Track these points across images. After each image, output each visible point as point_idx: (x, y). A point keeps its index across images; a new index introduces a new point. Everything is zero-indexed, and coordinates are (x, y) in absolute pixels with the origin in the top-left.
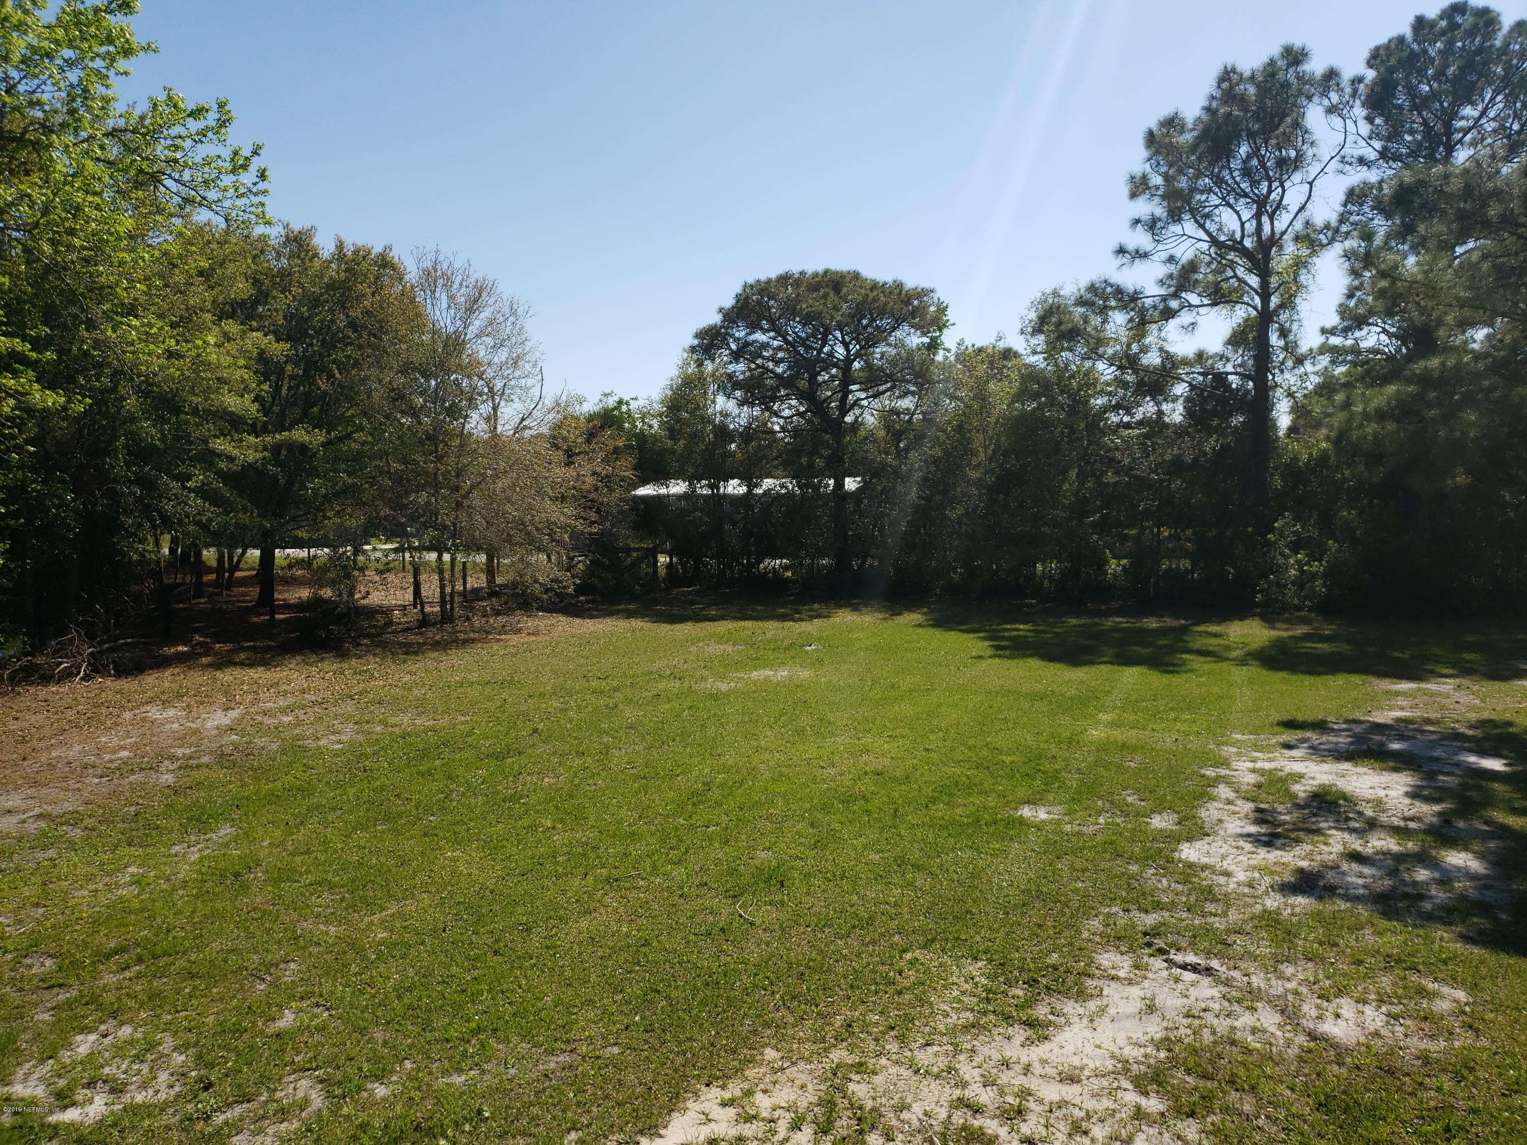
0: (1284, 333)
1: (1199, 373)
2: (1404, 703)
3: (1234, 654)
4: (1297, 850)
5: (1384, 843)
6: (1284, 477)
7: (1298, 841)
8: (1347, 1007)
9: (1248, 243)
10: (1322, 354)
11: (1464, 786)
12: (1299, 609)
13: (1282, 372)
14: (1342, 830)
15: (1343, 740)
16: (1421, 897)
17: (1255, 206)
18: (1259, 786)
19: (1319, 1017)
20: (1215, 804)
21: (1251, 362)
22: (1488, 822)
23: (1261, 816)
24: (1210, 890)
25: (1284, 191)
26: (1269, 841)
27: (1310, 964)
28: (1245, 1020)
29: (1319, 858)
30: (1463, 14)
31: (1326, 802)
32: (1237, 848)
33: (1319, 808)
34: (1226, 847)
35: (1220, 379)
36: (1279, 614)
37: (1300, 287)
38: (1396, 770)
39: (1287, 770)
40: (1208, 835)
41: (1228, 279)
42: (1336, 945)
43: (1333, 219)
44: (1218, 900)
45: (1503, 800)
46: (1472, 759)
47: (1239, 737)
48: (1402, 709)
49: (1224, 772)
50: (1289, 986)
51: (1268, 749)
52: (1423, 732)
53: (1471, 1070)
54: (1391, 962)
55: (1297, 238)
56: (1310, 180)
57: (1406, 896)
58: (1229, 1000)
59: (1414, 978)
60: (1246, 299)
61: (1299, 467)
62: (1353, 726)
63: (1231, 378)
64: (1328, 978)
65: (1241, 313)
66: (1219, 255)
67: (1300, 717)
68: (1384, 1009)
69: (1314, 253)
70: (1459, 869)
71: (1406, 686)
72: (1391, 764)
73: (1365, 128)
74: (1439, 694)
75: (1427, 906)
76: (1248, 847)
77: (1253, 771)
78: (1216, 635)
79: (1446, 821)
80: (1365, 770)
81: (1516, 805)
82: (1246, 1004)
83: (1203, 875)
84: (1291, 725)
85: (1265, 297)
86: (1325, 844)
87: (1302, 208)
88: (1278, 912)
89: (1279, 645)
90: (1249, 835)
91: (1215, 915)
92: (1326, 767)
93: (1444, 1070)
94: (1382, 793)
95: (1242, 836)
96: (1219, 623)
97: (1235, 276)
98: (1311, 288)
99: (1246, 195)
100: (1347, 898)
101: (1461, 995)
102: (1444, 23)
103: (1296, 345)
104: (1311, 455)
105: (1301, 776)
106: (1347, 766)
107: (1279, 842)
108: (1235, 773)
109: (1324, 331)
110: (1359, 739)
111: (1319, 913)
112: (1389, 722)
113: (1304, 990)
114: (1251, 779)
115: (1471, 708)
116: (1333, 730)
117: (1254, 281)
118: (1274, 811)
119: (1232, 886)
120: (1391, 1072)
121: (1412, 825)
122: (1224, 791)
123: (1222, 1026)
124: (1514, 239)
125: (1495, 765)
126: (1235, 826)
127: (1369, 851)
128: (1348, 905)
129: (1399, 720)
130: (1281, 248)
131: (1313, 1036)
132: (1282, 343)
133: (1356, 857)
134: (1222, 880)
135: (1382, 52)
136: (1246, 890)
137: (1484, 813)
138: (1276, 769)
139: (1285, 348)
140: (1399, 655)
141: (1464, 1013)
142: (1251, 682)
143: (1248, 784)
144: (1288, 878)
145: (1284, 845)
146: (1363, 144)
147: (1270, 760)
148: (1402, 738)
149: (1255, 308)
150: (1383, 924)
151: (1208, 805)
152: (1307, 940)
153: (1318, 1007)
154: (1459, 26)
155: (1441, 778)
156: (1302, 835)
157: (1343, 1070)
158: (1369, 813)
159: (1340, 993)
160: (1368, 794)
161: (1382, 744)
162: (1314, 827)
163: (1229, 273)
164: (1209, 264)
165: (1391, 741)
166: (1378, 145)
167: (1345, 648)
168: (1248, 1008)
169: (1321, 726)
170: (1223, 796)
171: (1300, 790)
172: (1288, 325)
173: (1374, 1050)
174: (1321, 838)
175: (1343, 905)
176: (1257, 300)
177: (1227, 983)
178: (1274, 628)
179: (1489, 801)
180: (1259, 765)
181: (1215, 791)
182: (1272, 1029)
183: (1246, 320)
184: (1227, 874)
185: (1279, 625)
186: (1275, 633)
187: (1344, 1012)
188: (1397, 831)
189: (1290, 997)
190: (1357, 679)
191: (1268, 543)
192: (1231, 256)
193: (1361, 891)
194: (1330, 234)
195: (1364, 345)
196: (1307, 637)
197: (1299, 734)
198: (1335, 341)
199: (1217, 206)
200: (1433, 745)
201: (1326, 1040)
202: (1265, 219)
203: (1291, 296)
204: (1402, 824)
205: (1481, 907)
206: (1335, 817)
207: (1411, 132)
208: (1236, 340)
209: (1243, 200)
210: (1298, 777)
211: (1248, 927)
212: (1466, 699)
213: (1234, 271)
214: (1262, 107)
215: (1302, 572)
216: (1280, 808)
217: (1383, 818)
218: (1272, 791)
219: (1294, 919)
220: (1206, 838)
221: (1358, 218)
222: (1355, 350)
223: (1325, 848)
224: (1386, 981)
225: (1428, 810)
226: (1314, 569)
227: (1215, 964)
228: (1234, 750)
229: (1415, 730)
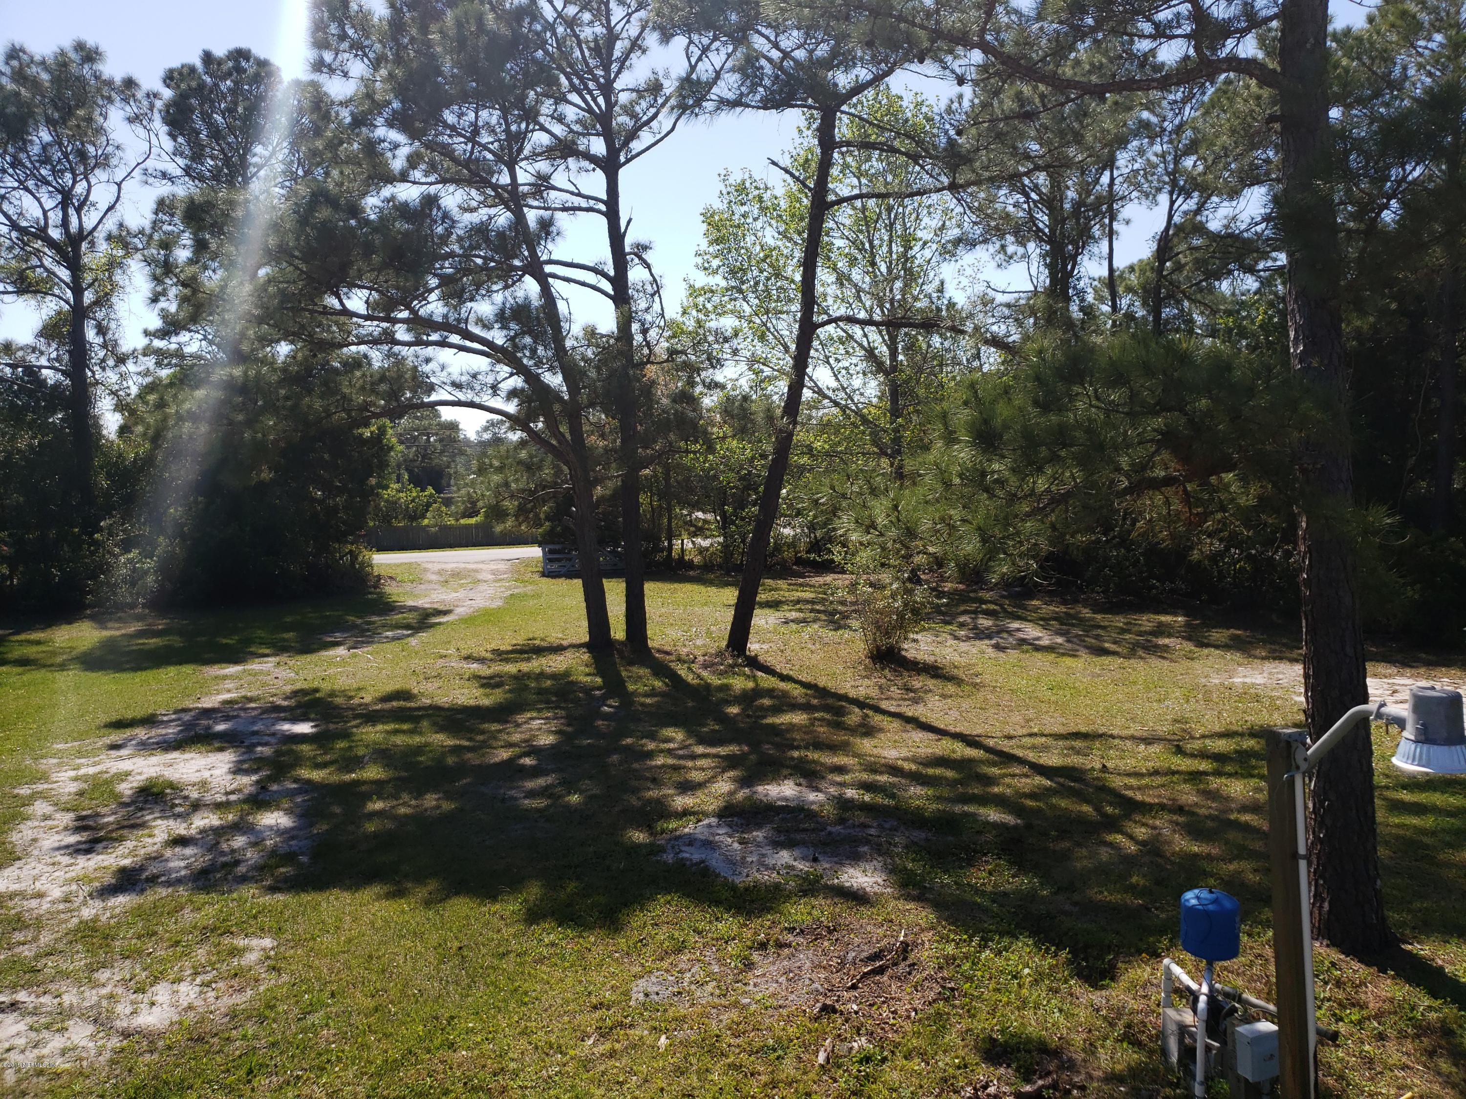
0: (102, 330)
1: (7, 365)
2: (231, 686)
3: (59, 660)
4: (121, 850)
5: (206, 821)
6: (109, 476)
7: (121, 840)
8: (162, 992)
9: (55, 234)
10: (145, 355)
11: (278, 753)
12: (133, 606)
13: (104, 369)
14: (167, 818)
15: (171, 731)
16: (237, 863)
17: (60, 197)
18: (81, 794)
19: (134, 1012)
20: (29, 823)
21: (66, 357)
22: (296, 780)
23: (82, 824)
24: (19, 918)
25: (90, 186)
26: (88, 848)
27: (128, 962)
28: (57, 1042)
29: (142, 852)
30: (248, 61)
31: (153, 794)
32: (54, 864)
33: (146, 802)
34: (40, 867)
35: (32, 372)
36: (111, 613)
37: (114, 286)
38: (221, 750)
39: (113, 771)
40: (19, 859)
41: (33, 268)
42: (155, 933)
43: (147, 224)
44: (28, 927)
45: (309, 758)
46: (286, 727)
47: (60, 746)
48: (229, 691)
49: (40, 787)
50: (104, 991)
51: (94, 753)
52: (245, 709)
53: (272, 1008)
54: (206, 932)
55: (109, 238)
56: (118, 180)
57: (225, 865)
58: (36, 1030)
59: (227, 940)
60: (57, 291)
61: (125, 467)
62: (183, 715)
63: (45, 372)
64: (145, 970)
65: (51, 307)
66: (22, 241)
67: (129, 715)
68: (198, 981)
69: (128, 255)
70: (271, 828)
71: (232, 669)
72: (217, 745)
73: (168, 144)
74: (261, 672)
75: (242, 869)
76: (66, 860)
77: (76, 779)
78: (38, 643)
79: (263, 788)
80: (192, 755)
81: (319, 760)
82: (56, 1026)
83: (10, 904)
84: (119, 725)
85: (78, 291)
86: (150, 836)
87: (111, 208)
88: (95, 919)
89: (109, 645)
90: (67, 847)
91: (24, 944)
92: (154, 760)
93: (249, 1018)
94: (206, 774)
95: (59, 849)
96: (43, 629)
97: (42, 265)
98: (128, 290)
99: (48, 183)
100: (169, 884)
101: (267, 942)
102: (230, 64)
103: (116, 344)
104: (137, 454)
105: (128, 774)
106: (175, 755)
107: (100, 846)
108: (54, 786)
109: (146, 333)
110: (188, 726)
111: (140, 906)
112: (217, 705)
113: (120, 990)
114: (73, 787)
115: (287, 682)
116: (162, 722)
117: (64, 274)
118: (98, 815)
119: (46, 906)
120: (200, 1039)
121: (233, 798)
122: (41, 807)
123: (28, 1060)
124: (291, 268)
125: (304, 728)
126: (51, 841)
127: (193, 831)
128: (170, 890)
129: (225, 702)
130: (92, 244)
131: (126, 1034)
132: (99, 340)
133: (181, 841)
134: (34, 903)
135: (176, 75)
136: (61, 907)
137: (294, 773)
138: (101, 773)
139: (104, 346)
140: (225, 641)
141: (268, 958)
142: (77, 687)
143: (69, 794)
144: (108, 879)
145: (106, 848)
146: (168, 158)
147: (95, 764)
148: (227, 718)
149: (67, 302)
150: (202, 897)
151: (21, 826)
152: (125, 940)
153: (133, 1003)
154: (245, 71)
155: (259, 749)
156: (125, 832)
157: (156, 1056)
158: (194, 795)
159: (156, 980)
160: (194, 777)
161: (209, 728)
162: (139, 821)
163: (35, 261)
164: (10, 249)
165: (217, 723)
166: (181, 162)
167: (176, 641)
168: (58, 1030)
169: (150, 721)
170: (39, 813)
171: (126, 788)
172: (105, 323)
173: (186, 1024)
174: (146, 831)
175: (163, 892)
176: (69, 294)
177: (35, 1012)
178: (106, 628)
179: (298, 761)
180: (82, 772)
181: (29, 810)
182: (83, 1043)
183: (59, 313)
184: (40, 895)
185: (110, 625)
186: (106, 633)
187: (159, 999)
188: (218, 806)
189: (104, 1003)
190: (187, 669)
191: (96, 543)
192: (38, 244)
193: (183, 873)
194: (145, 239)
195: (187, 350)
196: (140, 634)
197: (128, 733)
198: (158, 343)
199: (14, 189)
200: (254, 720)
201: (138, 1033)
202: (71, 211)
203: (107, 294)
204: (224, 799)
205: (289, 858)
206: (159, 808)
207: (213, 157)
208: (49, 331)
209: (44, 189)
210: (124, 776)
211: (60, 946)
212: (285, 673)
213: (40, 260)
214: (59, 96)
215: (134, 570)
216: (103, 810)
217: (208, 798)
218: (97, 795)
219: (112, 922)
220: (18, 864)
221: (170, 228)
222: (179, 354)
223: (150, 840)
224: (201, 954)
225: (247, 781)
226: (146, 566)
227: (22, 996)
228: (55, 761)
229: (240, 709)
